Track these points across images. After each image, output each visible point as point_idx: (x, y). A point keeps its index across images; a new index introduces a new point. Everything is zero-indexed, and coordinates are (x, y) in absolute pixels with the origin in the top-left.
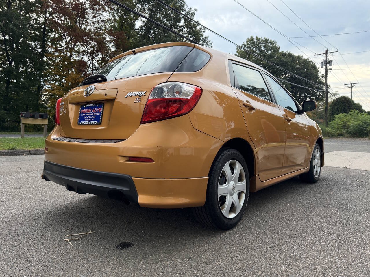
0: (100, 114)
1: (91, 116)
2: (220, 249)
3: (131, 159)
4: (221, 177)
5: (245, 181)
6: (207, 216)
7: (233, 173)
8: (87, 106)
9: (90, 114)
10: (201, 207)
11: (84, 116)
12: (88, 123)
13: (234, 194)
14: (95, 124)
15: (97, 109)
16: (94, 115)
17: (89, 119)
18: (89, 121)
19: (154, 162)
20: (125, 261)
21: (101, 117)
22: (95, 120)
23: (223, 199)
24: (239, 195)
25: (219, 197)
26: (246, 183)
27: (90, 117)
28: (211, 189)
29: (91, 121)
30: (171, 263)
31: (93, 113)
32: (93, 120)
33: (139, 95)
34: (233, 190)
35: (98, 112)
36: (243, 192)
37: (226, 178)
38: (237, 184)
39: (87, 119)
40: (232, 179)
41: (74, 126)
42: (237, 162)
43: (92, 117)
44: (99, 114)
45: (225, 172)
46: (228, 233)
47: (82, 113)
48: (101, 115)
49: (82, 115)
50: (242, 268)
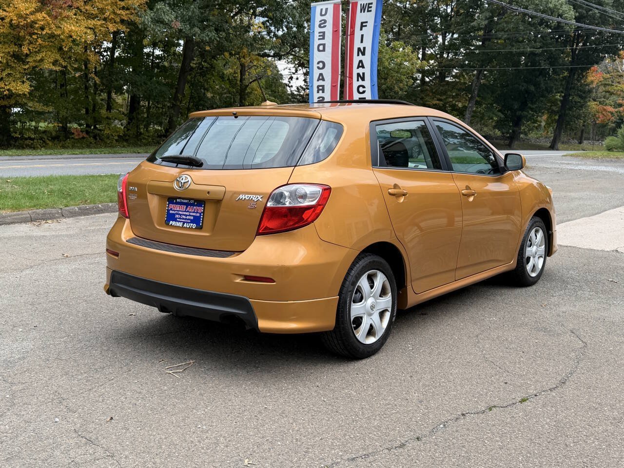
0: (200, 215)
1: (186, 215)
2: (351, 378)
3: (247, 278)
4: (356, 293)
5: (391, 296)
6: (338, 342)
7: (372, 287)
8: (178, 200)
9: (184, 213)
10: (330, 331)
11: (175, 214)
12: (183, 225)
13: (373, 313)
14: (193, 227)
15: (195, 207)
16: (190, 215)
17: (184, 219)
18: (184, 223)
19: (275, 283)
20: (246, 390)
21: (201, 219)
22: (192, 222)
23: (358, 321)
24: (382, 314)
25: (352, 319)
26: (392, 298)
27: (185, 217)
28: (342, 310)
29: (187, 223)
30: (296, 391)
31: (188, 211)
32: (190, 221)
33: (254, 199)
34: (372, 309)
35: (197, 213)
36: (386, 310)
37: (362, 295)
38: (378, 301)
39: (180, 218)
40: (372, 295)
41: (159, 225)
42: (378, 271)
43: (188, 217)
44: (198, 215)
45: (360, 287)
46: (364, 361)
47: (171, 209)
48: (202, 217)
49: (171, 212)
50: (372, 395)
